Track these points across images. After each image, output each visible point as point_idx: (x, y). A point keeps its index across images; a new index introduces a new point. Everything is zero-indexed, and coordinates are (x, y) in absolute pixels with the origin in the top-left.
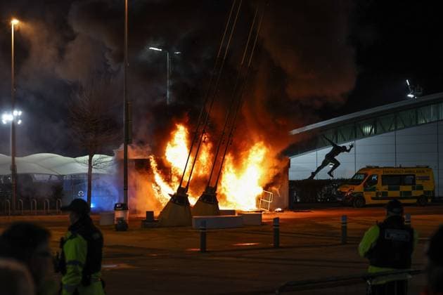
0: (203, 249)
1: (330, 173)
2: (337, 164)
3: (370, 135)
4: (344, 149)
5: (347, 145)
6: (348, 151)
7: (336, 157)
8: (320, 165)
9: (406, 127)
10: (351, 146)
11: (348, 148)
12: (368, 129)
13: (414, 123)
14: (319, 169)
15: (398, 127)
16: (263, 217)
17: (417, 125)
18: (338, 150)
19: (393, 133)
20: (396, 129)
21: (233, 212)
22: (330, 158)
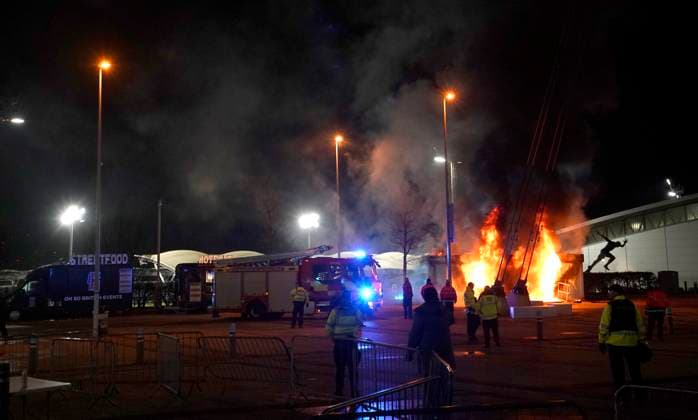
0: (540, 338)
1: (606, 266)
2: (612, 258)
3: (639, 231)
4: (618, 244)
5: (621, 240)
6: (622, 246)
7: (611, 252)
8: (595, 259)
9: (675, 224)
10: (625, 242)
11: (622, 243)
12: (636, 226)
13: (683, 219)
14: (595, 263)
15: (668, 223)
16: (573, 307)
17: (686, 221)
18: (612, 246)
19: (662, 229)
20: (665, 225)
21: (541, 303)
22: (605, 252)
